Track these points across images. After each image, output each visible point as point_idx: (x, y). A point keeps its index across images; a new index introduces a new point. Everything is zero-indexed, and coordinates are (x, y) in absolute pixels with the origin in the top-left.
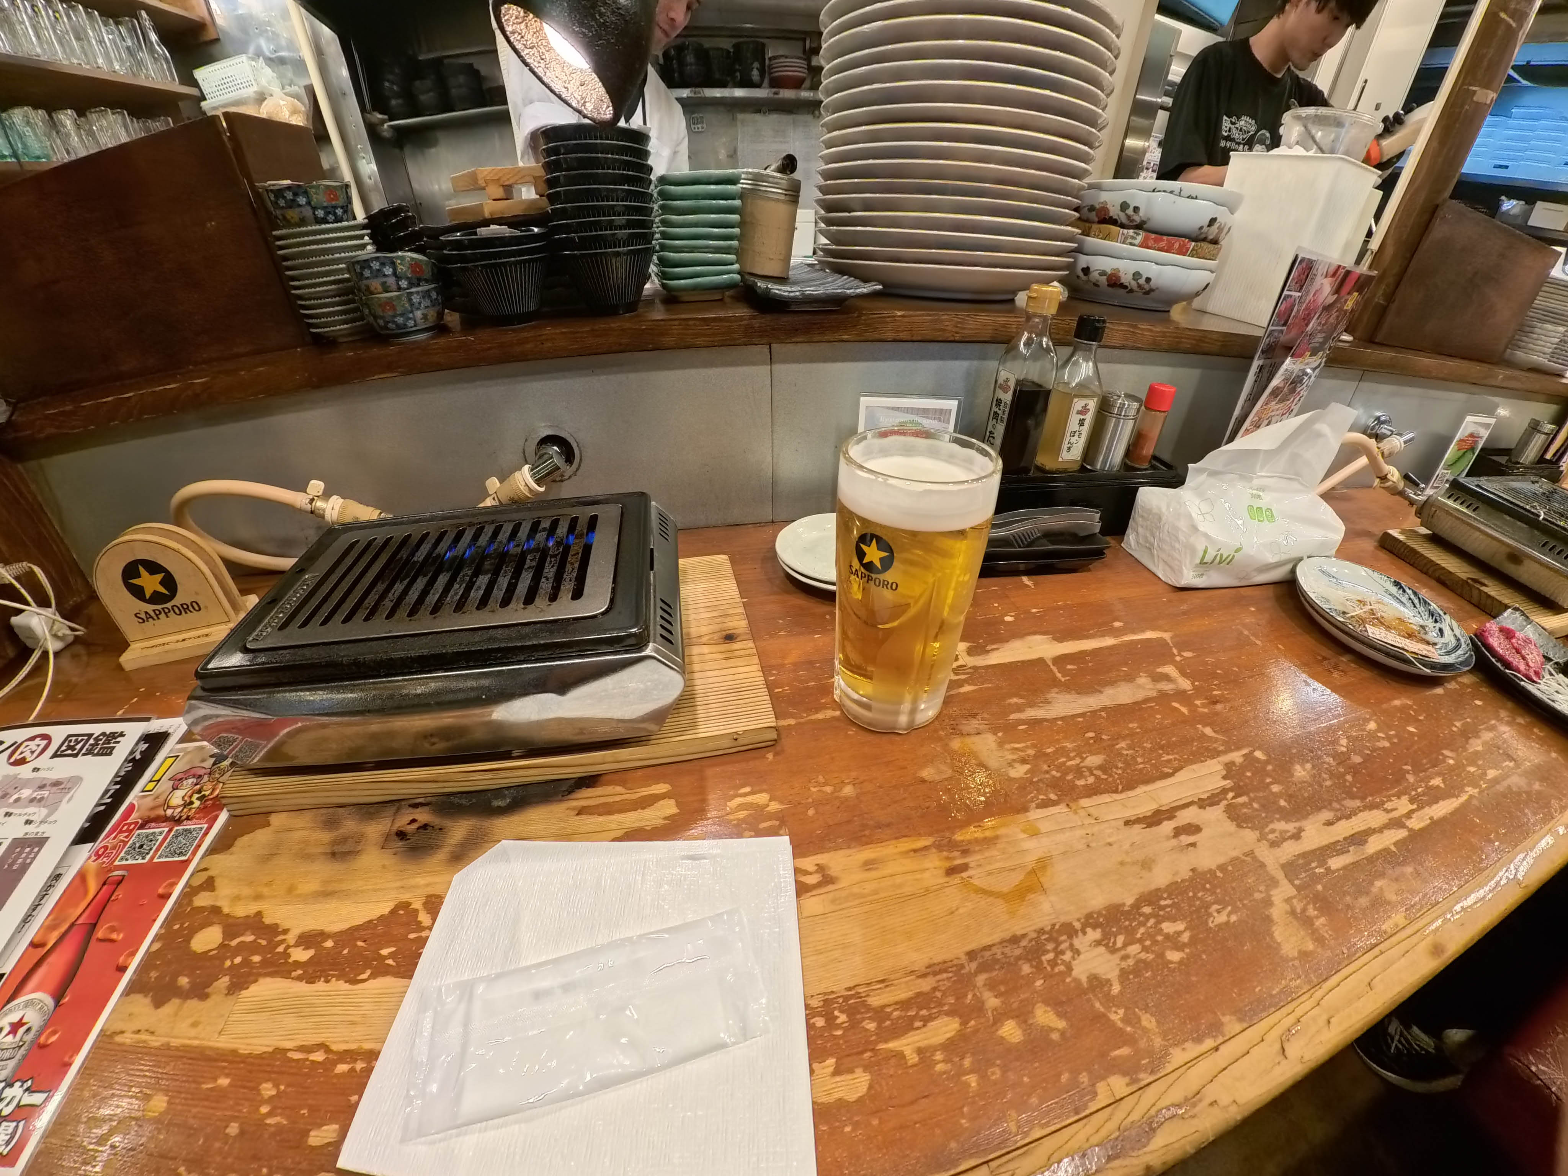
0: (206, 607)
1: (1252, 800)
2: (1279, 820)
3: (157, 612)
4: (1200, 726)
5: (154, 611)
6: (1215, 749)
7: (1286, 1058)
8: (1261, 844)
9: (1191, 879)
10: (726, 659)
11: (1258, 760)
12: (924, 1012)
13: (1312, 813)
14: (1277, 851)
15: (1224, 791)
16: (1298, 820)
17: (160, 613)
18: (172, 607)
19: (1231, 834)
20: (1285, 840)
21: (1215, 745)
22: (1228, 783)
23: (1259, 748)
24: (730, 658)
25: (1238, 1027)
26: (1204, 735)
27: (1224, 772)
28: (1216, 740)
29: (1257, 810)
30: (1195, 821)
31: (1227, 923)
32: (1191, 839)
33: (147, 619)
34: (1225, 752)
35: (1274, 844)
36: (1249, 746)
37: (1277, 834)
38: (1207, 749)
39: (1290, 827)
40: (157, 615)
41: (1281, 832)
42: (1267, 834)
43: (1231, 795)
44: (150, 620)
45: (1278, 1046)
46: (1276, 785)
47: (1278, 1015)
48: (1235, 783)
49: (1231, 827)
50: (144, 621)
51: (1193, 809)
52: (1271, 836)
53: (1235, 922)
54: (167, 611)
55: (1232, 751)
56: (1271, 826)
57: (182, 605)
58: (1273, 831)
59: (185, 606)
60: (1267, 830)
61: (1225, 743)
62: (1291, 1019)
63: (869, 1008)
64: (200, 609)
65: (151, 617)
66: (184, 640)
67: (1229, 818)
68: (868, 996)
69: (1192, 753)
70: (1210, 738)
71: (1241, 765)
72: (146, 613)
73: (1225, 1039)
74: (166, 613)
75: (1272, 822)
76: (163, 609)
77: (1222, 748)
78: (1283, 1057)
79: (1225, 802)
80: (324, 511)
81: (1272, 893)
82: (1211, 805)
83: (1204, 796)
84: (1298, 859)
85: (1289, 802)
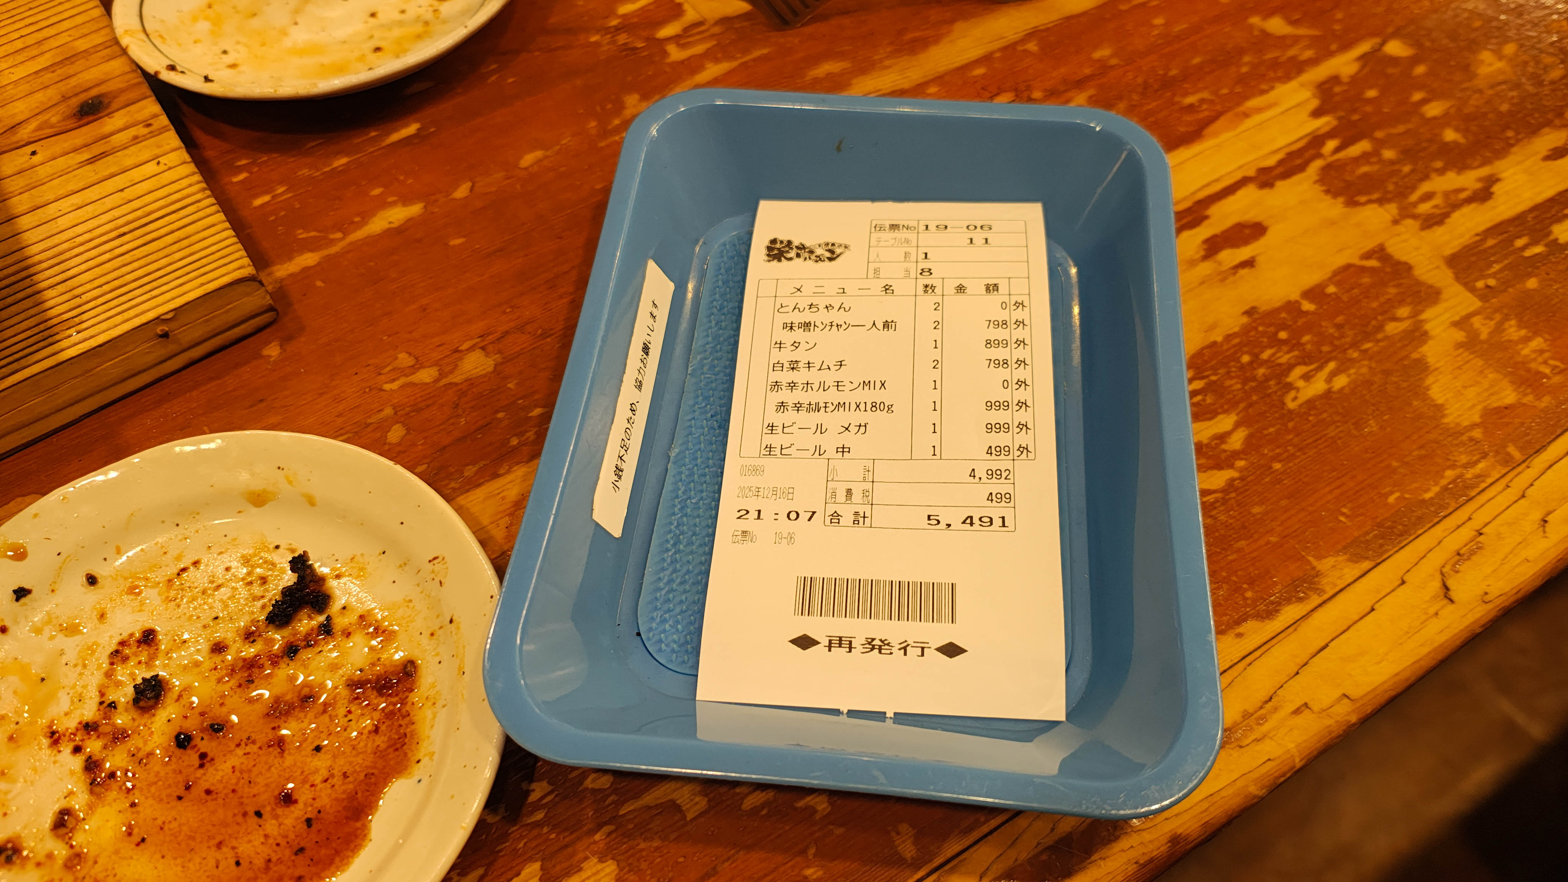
1: (1380, 144)
2: (1441, 172)
4: (1255, 20)
6: (1293, 58)
7: (1452, 601)
8: (1400, 228)
9: (1246, 330)
10: (91, 161)
11: (1394, 61)
13: (1518, 141)
14: (1439, 233)
15: (1316, 141)
16: (1486, 162)
19: (1332, 223)
20: (1456, 206)
21: (1291, 52)
22: (1325, 122)
23: (1397, 34)
24: (104, 155)
25: (1351, 571)
26: (1265, 34)
27: (1315, 103)
28: (1296, 39)
29: (1392, 162)
30: (1252, 216)
31: (1328, 394)
32: (1244, 253)
34: (1314, 62)
35: (1432, 222)
36: (1372, 35)
37: (1438, 201)
38: (1275, 64)
39: (1470, 180)
41: (1447, 194)
42: (1415, 205)
43: (1331, 145)
45: (1437, 584)
46: (1433, 104)
47: (1438, 531)
48: (1340, 119)
49: (1334, 208)
51: (1249, 193)
52: (1424, 208)
53: (1343, 388)
55: (1331, 54)
56: (1425, 187)
58: (1428, 197)
60: (1414, 197)
61: (1314, 41)
62: (1466, 533)
67: (1327, 192)
69: (1242, 80)
70: (1282, 42)
71: (1354, 79)
73: (1325, 597)
75: (1426, 177)
77: (1308, 54)
78: (1446, 601)
79: (1318, 164)
81: (1423, 316)
82: (1287, 175)
83: (1271, 162)
84: (1484, 240)
85: (1465, 131)
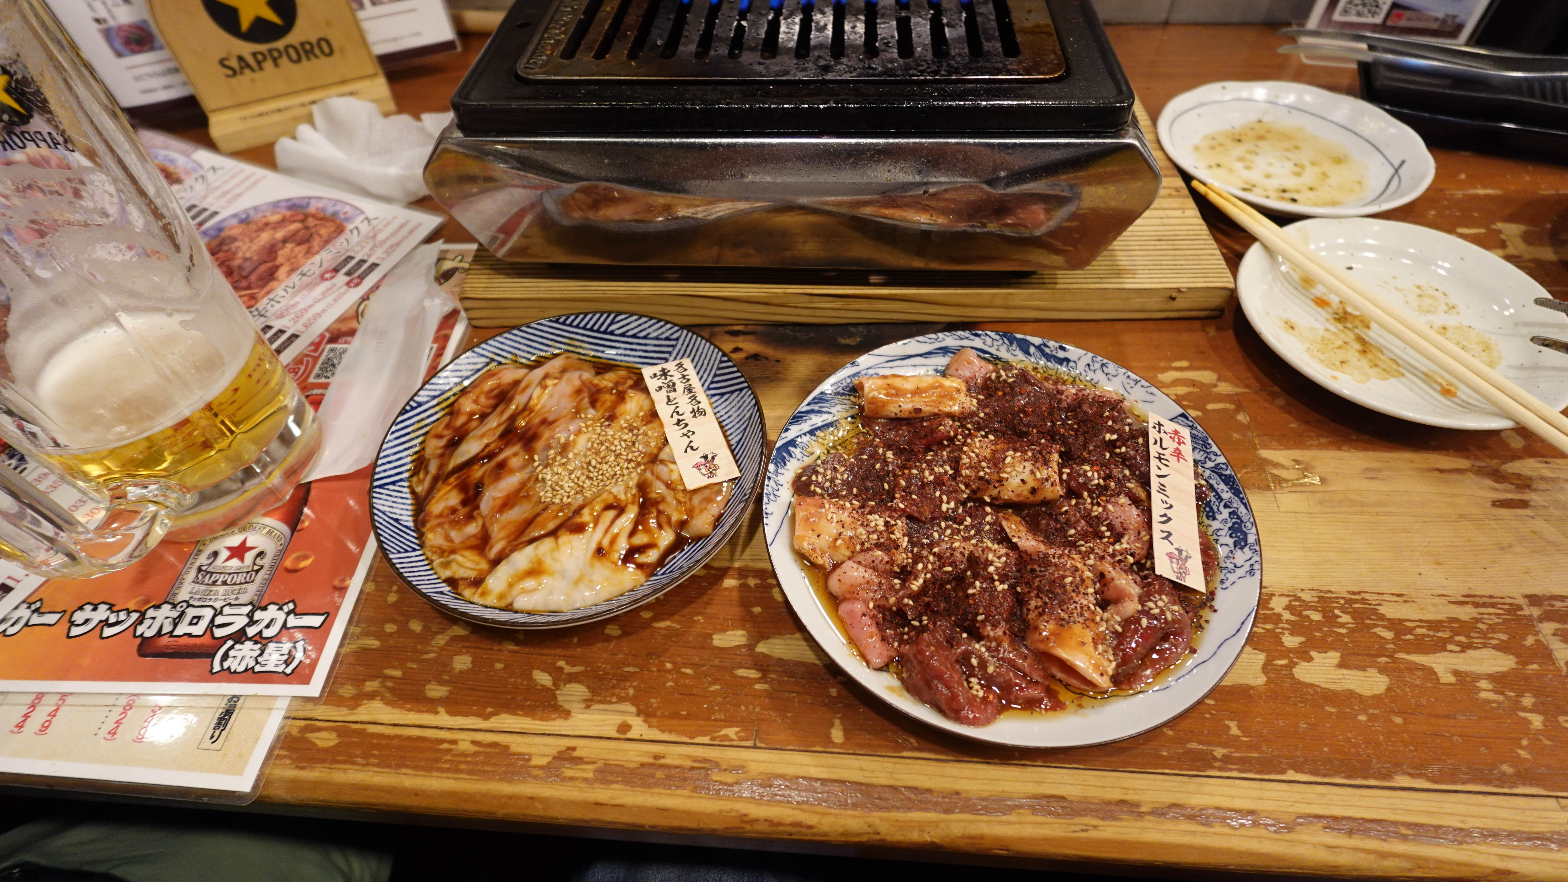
0: (342, 51)
3: (260, 57)
5: (254, 54)
12: (1462, 639)
17: (265, 58)
18: (287, 47)
33: (242, 68)
40: (259, 63)
44: (247, 71)
50: (235, 73)
54: (276, 54)
57: (302, 44)
59: (308, 47)
63: (1382, 617)
64: (331, 53)
65: (249, 66)
68: (1380, 605)
72: (241, 59)
74: (275, 60)
76: (270, 51)
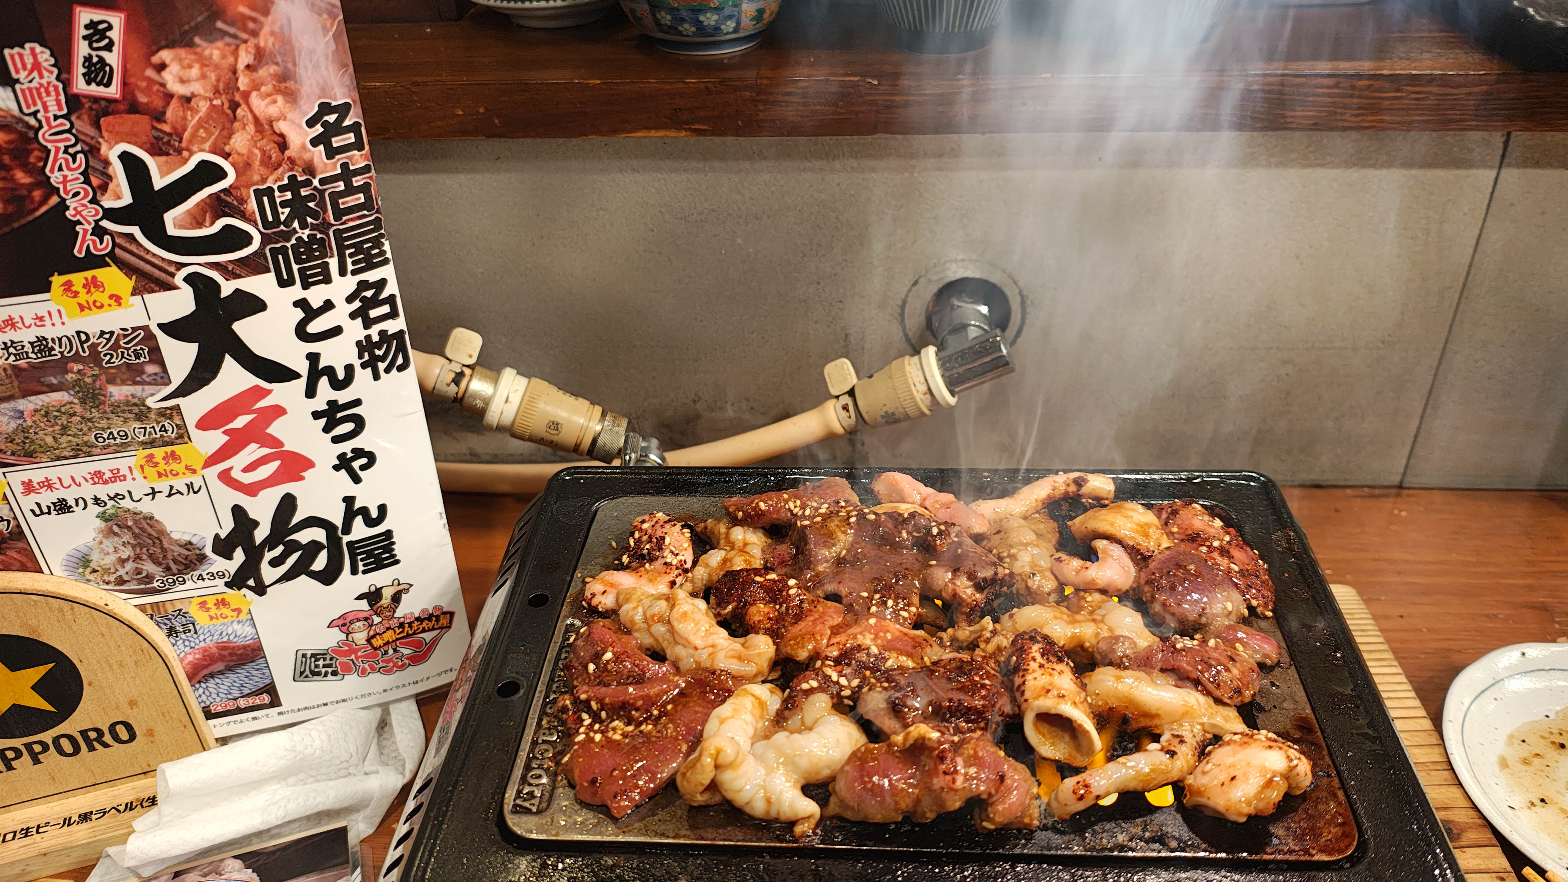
0: (150, 733)
3: (11, 754)
18: (56, 740)
54: (37, 748)
57: (84, 733)
59: (93, 735)
64: (132, 737)
66: (85, 817)
74: (34, 755)
76: (28, 746)
80: (487, 402)
